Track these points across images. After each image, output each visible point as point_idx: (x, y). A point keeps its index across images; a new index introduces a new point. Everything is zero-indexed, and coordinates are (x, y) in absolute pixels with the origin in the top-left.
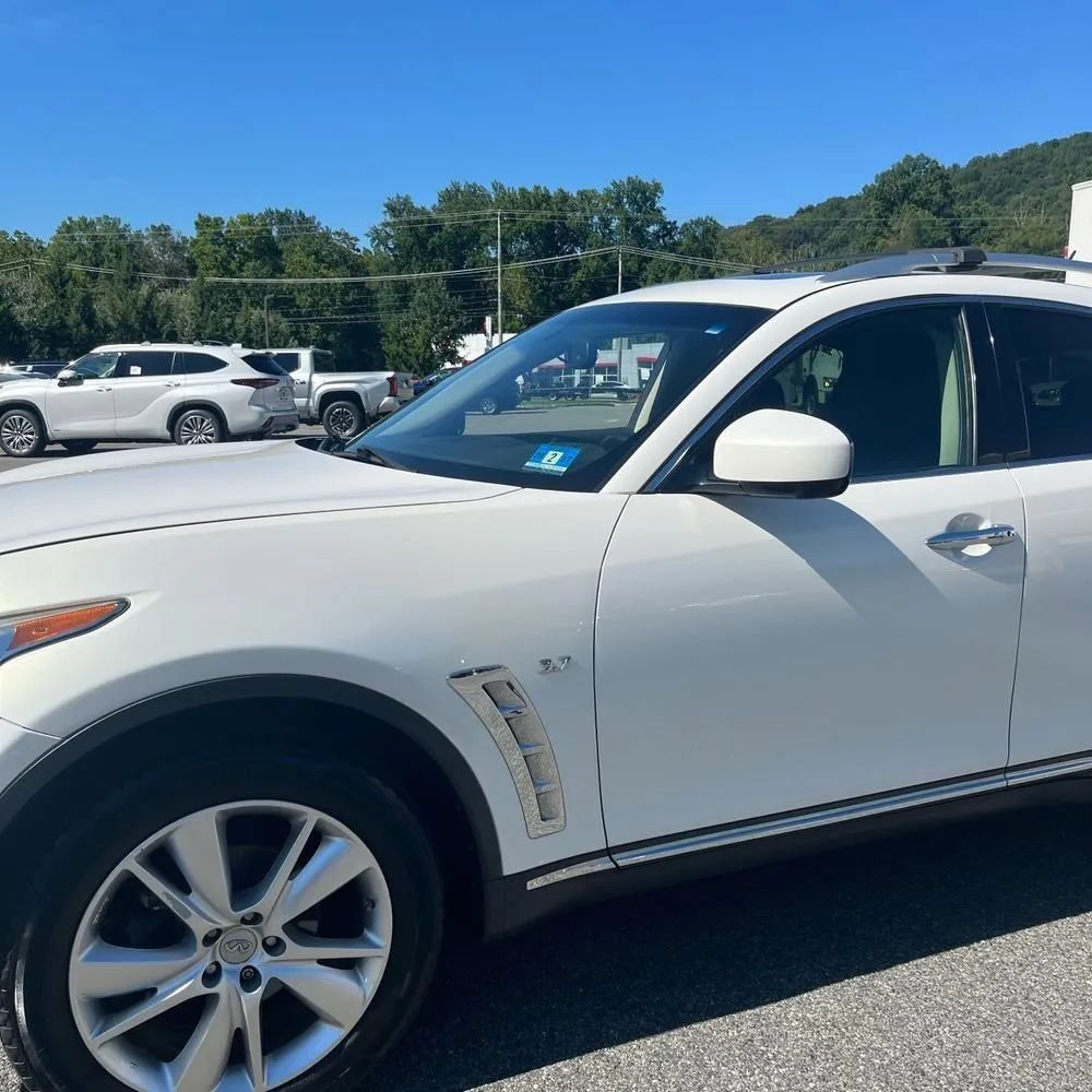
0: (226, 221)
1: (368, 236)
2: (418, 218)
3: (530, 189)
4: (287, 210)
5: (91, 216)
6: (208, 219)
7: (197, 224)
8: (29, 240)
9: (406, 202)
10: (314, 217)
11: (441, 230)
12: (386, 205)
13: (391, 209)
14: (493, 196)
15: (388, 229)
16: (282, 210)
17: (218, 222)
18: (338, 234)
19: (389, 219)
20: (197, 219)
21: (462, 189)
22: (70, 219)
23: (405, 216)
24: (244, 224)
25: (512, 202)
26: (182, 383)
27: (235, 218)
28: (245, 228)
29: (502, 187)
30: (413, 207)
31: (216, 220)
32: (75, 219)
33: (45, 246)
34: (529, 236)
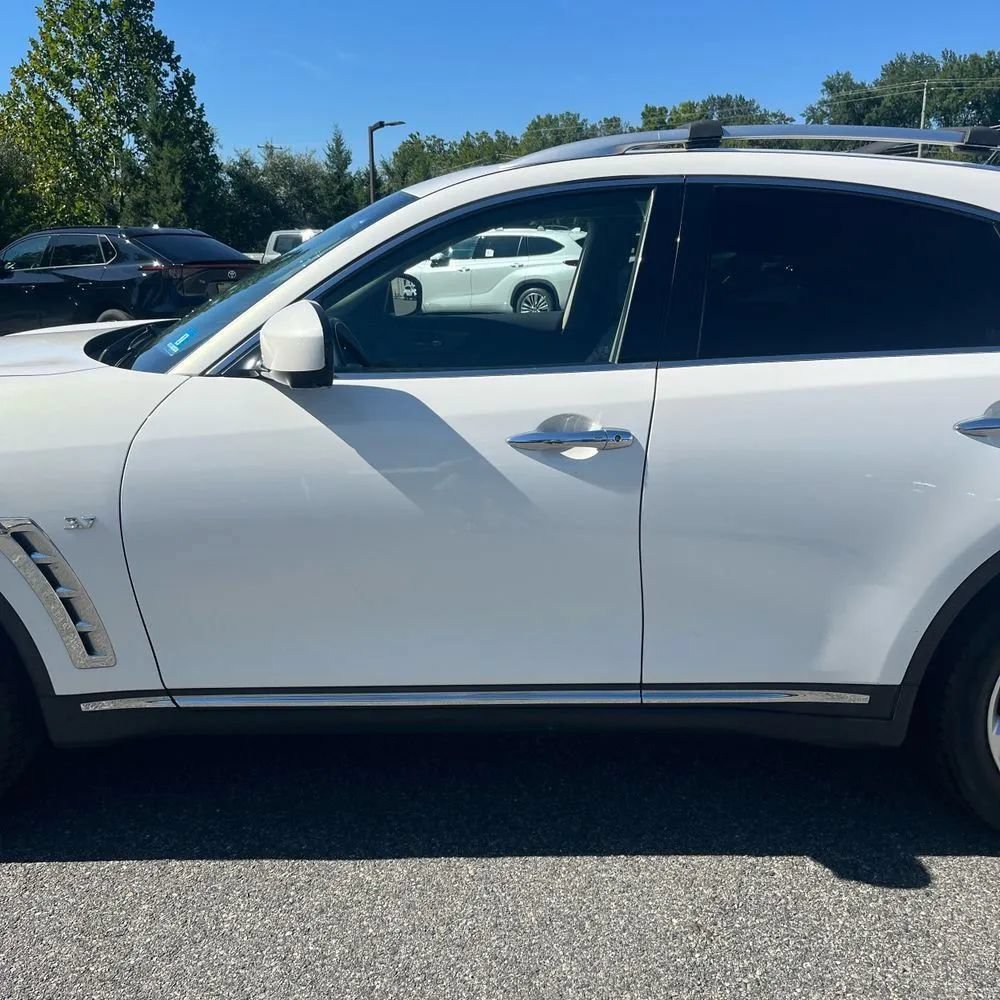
0: (670, 109)
1: (803, 115)
2: (857, 92)
3: (983, 54)
4: (728, 95)
5: (556, 112)
6: (654, 109)
7: (643, 114)
8: (506, 138)
9: (847, 79)
10: (754, 101)
11: (879, 105)
12: (825, 84)
13: (830, 87)
14: (941, 65)
15: (824, 109)
16: (724, 96)
17: (663, 111)
18: (775, 115)
19: (826, 97)
20: (643, 109)
21: (908, 60)
22: (538, 117)
23: (843, 93)
24: (685, 112)
25: (962, 71)
26: (525, 264)
27: (677, 107)
28: (687, 115)
29: (953, 55)
30: (852, 83)
31: (661, 109)
32: (543, 117)
33: (518, 142)
34: (976, 105)
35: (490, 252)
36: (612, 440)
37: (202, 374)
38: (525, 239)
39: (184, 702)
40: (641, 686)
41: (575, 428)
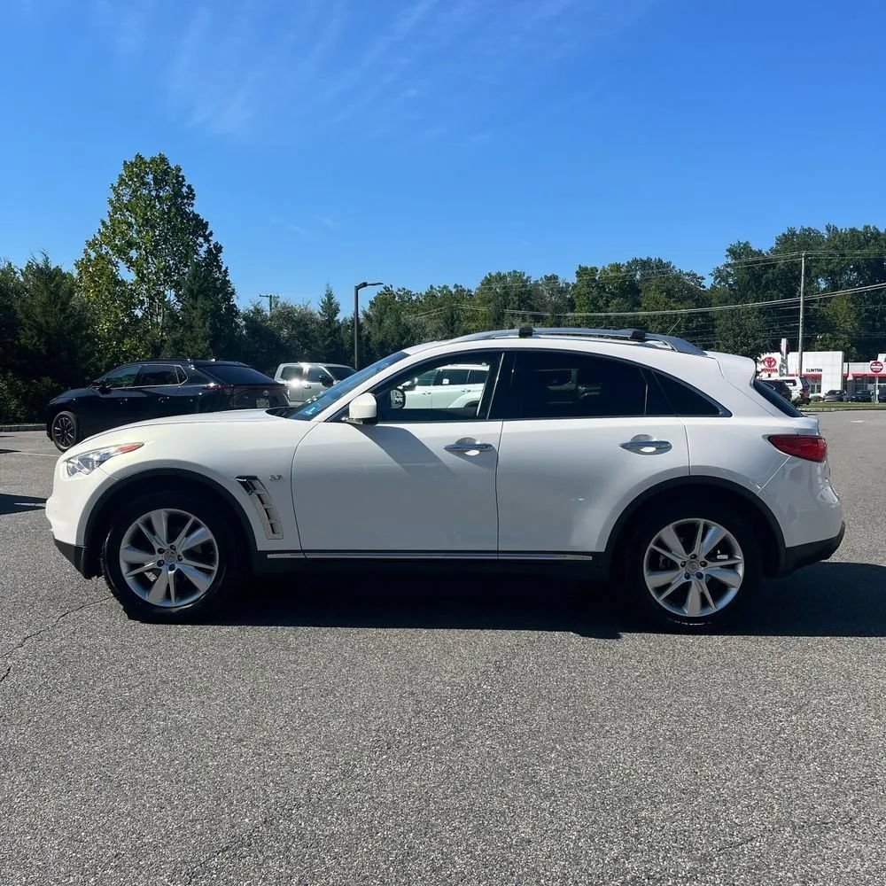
0: (600, 268)
1: (712, 275)
2: (755, 259)
3: (860, 229)
4: (648, 258)
5: (504, 272)
6: (586, 269)
7: (577, 273)
8: (463, 291)
9: (746, 245)
10: (670, 263)
11: (774, 268)
12: (728, 250)
13: (733, 252)
14: (826, 237)
15: (729, 270)
16: (644, 258)
17: (594, 270)
18: (689, 275)
19: (730, 261)
20: (578, 269)
21: (798, 232)
22: (490, 274)
23: (744, 259)
24: (612, 271)
25: (843, 241)
27: (606, 267)
28: (613, 275)
29: (835, 229)
30: (751, 250)
31: (592, 269)
32: (494, 274)
33: (473, 294)
34: (857, 269)
35: (446, 381)
36: (484, 448)
37: (325, 421)
38: (473, 372)
39: (310, 556)
40: (498, 552)
41: (471, 443)
